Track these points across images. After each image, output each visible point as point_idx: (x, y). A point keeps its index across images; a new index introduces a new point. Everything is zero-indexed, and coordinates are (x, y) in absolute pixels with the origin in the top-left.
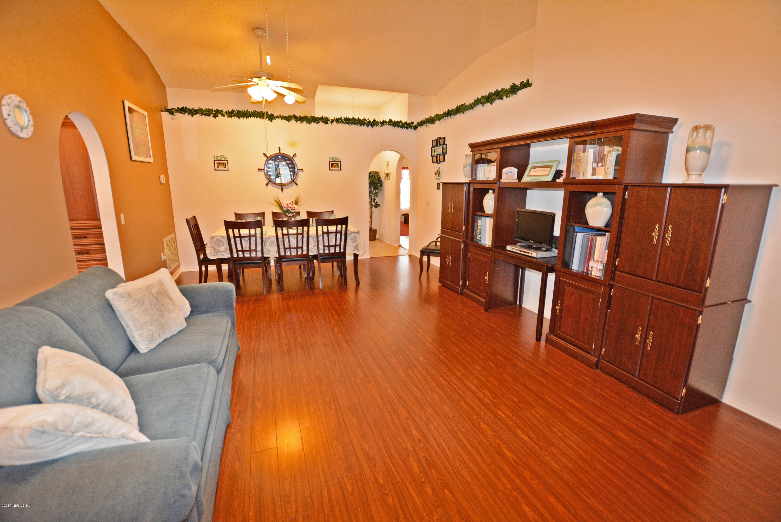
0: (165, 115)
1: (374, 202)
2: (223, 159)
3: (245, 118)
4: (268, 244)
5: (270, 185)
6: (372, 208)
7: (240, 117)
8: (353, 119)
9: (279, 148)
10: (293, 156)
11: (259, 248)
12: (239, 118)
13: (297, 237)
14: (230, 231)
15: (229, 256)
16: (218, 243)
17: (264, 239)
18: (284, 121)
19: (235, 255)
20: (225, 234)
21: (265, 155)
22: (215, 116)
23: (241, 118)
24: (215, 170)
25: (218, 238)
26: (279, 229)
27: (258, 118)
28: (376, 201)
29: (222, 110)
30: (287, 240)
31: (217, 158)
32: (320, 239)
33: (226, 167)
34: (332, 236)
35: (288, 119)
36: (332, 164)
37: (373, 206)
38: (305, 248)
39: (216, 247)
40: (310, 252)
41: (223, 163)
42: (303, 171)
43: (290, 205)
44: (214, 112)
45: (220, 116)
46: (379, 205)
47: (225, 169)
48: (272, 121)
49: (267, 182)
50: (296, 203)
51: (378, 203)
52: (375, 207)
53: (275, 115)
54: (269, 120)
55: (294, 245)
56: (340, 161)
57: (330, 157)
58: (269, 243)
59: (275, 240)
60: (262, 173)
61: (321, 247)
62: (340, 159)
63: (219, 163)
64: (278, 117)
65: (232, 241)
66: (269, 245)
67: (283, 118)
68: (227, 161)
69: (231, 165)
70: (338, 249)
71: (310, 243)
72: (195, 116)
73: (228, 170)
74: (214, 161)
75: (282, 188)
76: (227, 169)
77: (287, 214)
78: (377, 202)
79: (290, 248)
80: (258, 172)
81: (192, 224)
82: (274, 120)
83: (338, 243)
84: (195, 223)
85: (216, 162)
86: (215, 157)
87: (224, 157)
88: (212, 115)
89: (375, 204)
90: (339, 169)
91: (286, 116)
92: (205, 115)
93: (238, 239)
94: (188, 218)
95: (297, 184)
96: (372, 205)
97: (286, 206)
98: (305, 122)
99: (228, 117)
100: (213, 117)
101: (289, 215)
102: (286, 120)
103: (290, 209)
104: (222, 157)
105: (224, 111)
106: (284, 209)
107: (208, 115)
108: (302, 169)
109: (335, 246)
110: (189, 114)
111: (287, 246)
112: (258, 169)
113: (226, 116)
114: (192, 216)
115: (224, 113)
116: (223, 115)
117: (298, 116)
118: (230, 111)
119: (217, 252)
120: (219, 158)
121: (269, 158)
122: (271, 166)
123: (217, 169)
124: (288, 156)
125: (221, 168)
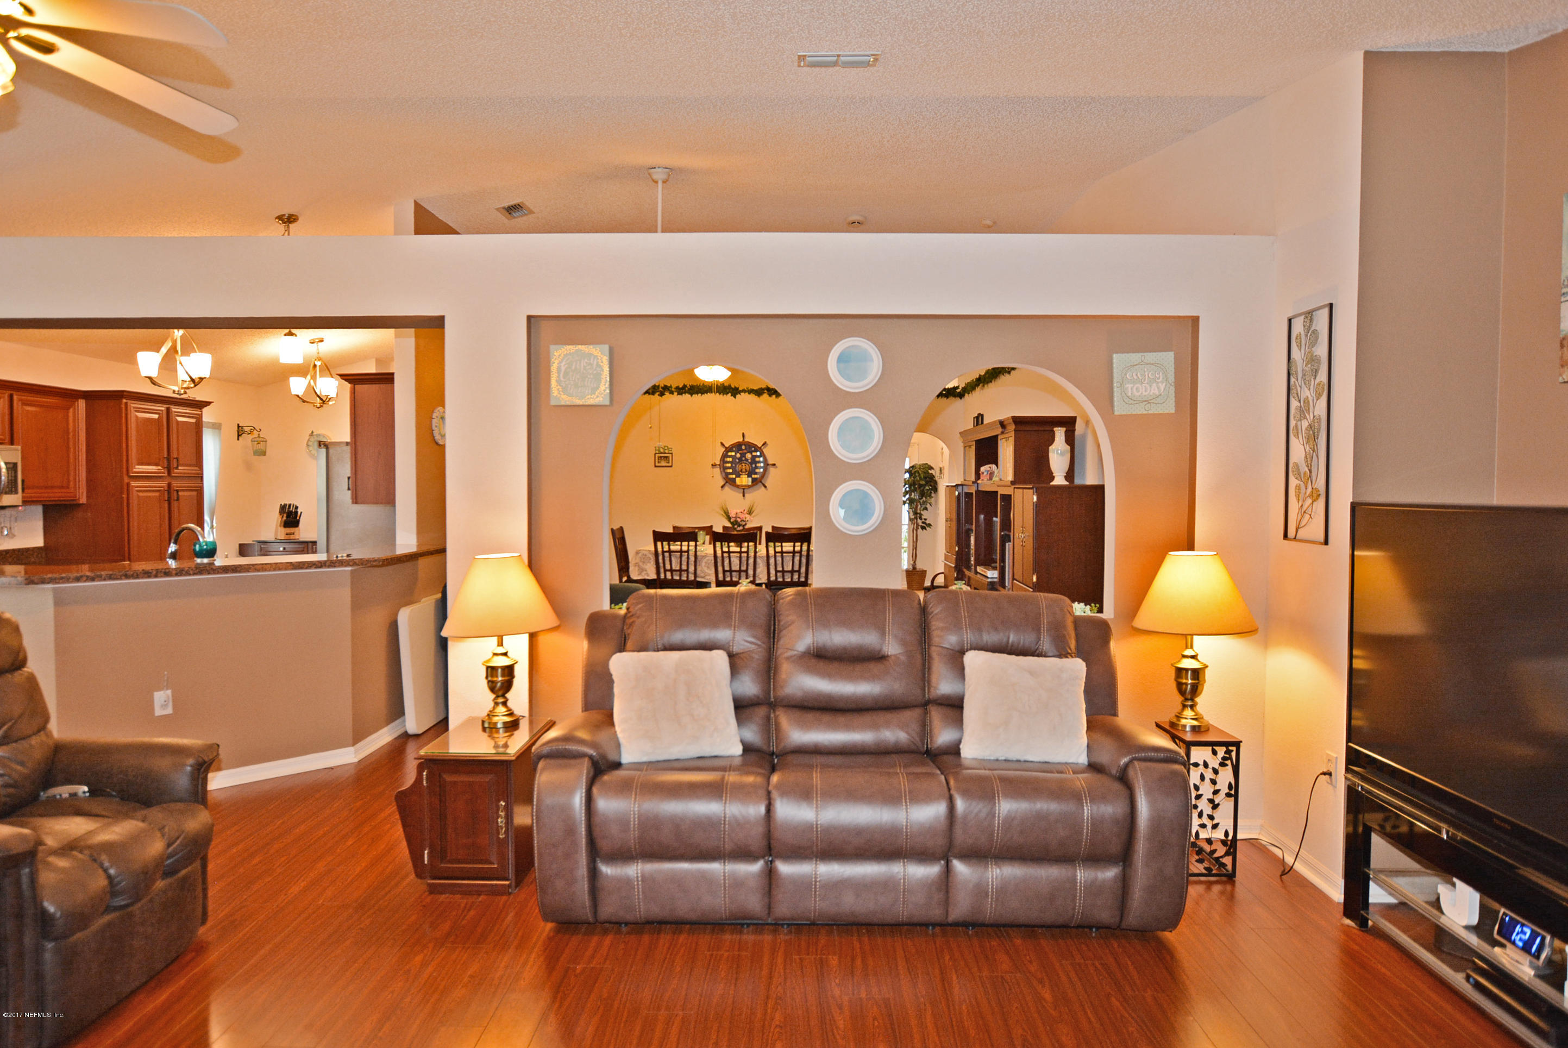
1: (921, 518)
2: (667, 451)
3: (700, 395)
4: (703, 564)
5: (727, 488)
6: (916, 531)
9: (743, 434)
10: (763, 445)
11: (692, 569)
12: (692, 395)
13: (740, 557)
14: (659, 544)
15: (655, 577)
16: (644, 559)
17: (699, 558)
18: (753, 396)
19: (662, 576)
20: (653, 549)
21: (722, 444)
22: (662, 394)
23: (694, 395)
24: (656, 466)
25: (645, 552)
26: (718, 544)
27: (716, 394)
28: (923, 517)
29: (671, 387)
30: (728, 560)
31: (659, 450)
32: (772, 561)
33: (669, 463)
34: (788, 558)
35: (759, 393)
37: (919, 527)
39: (641, 564)
40: (757, 578)
41: (666, 457)
42: (777, 467)
43: (740, 515)
44: (661, 389)
45: (667, 394)
46: (929, 525)
47: (668, 465)
48: (735, 397)
49: (723, 483)
50: (750, 513)
51: (927, 522)
52: (923, 528)
53: (740, 389)
54: (732, 396)
55: (735, 567)
58: (706, 563)
59: (713, 558)
60: (717, 470)
61: (773, 572)
63: (661, 457)
64: (744, 391)
65: (660, 558)
66: (705, 566)
67: (751, 391)
68: (672, 454)
69: (676, 459)
70: (796, 577)
71: (757, 566)
73: (671, 466)
74: (655, 454)
75: (744, 492)
76: (670, 464)
77: (736, 526)
78: (925, 519)
79: (731, 571)
80: (714, 468)
81: (618, 536)
82: (738, 396)
83: (796, 568)
84: (621, 536)
85: (657, 455)
86: (657, 448)
87: (668, 449)
88: (658, 393)
89: (923, 523)
91: (755, 388)
93: (667, 555)
94: (615, 528)
95: (765, 487)
96: (918, 525)
97: (734, 516)
99: (678, 394)
100: (659, 395)
101: (738, 529)
102: (756, 395)
103: (739, 520)
104: (666, 448)
105: (674, 386)
106: (732, 520)
108: (774, 465)
109: (792, 572)
111: (727, 568)
112: (712, 465)
113: (676, 394)
114: (619, 527)
115: (673, 389)
116: (672, 393)
118: (680, 386)
119: (642, 570)
120: (662, 450)
121: (728, 449)
122: (731, 459)
123: (657, 464)
124: (755, 446)
125: (663, 463)
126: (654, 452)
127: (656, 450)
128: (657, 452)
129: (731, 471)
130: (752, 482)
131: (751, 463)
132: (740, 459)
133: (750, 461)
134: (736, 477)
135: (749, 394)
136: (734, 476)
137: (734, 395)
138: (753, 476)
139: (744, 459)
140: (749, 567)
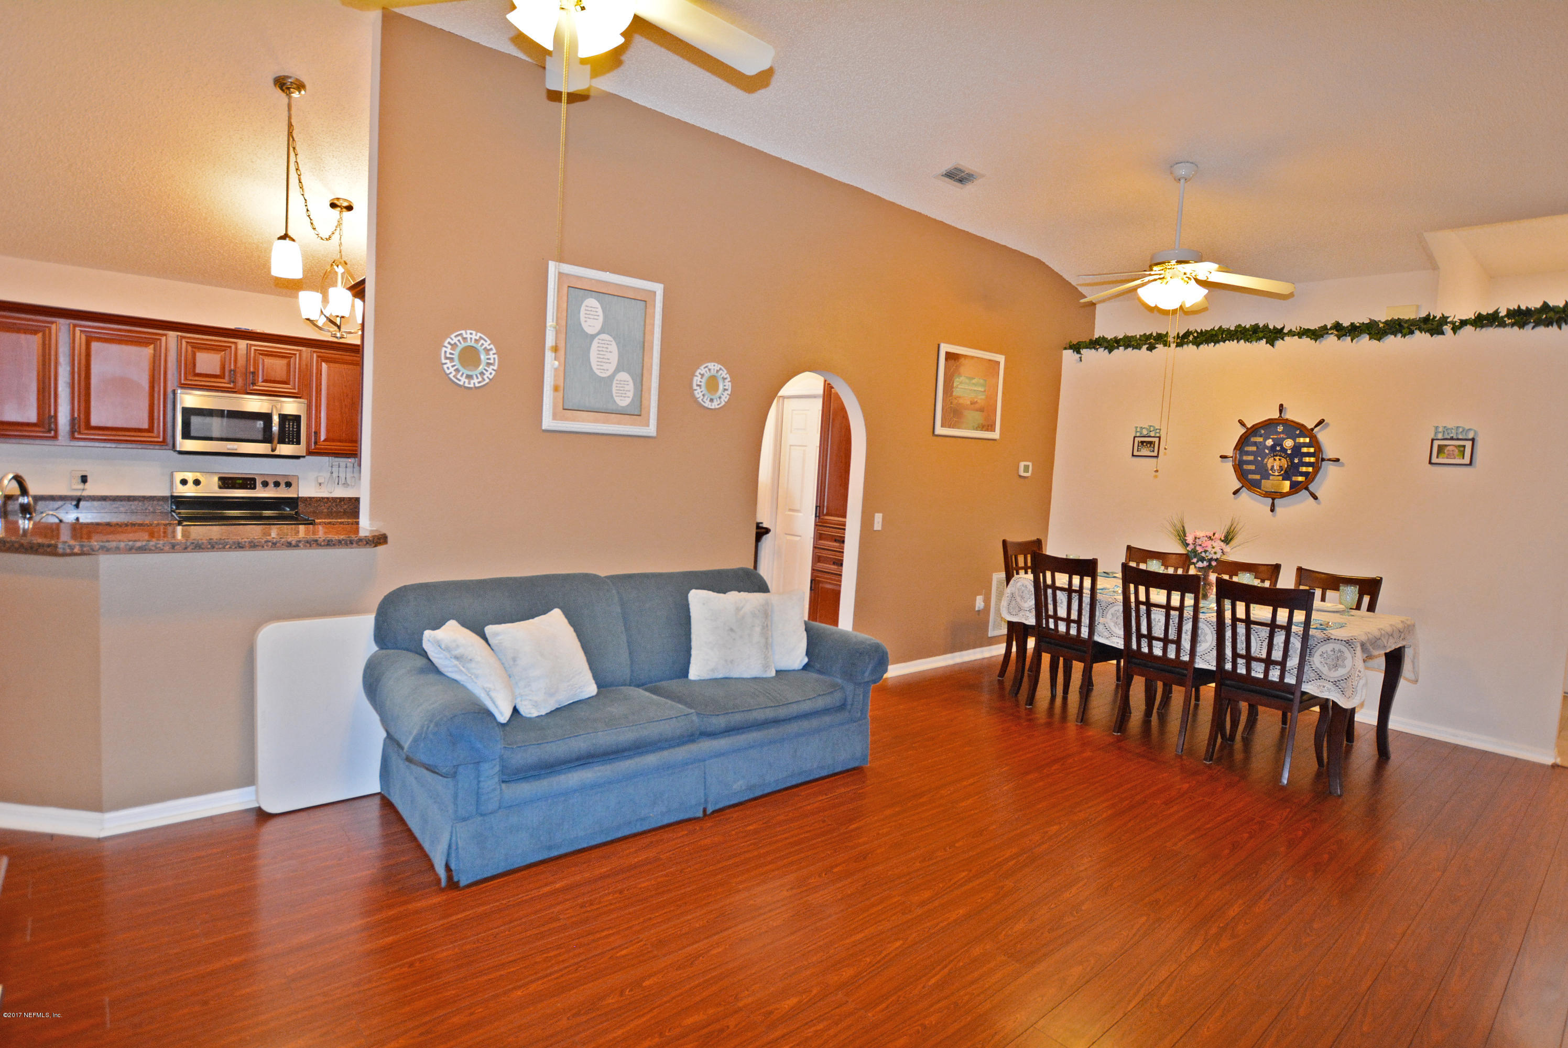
0: (1068, 355)
2: (1152, 434)
5: (1243, 495)
7: (1201, 343)
8: (1546, 307)
9: (1281, 406)
10: (1317, 426)
18: (1306, 341)
21: (1242, 422)
23: (1202, 346)
24: (1133, 456)
27: (1242, 341)
29: (1167, 333)
30: (1146, 616)
31: (1140, 432)
33: (1153, 451)
35: (1316, 334)
36: (1439, 446)
38: (1186, 644)
40: (1198, 659)
41: (1151, 443)
42: (1339, 465)
44: (1150, 340)
45: (1160, 345)
47: (1152, 454)
48: (1273, 345)
49: (1236, 488)
53: (1285, 330)
54: (1267, 343)
55: (1158, 631)
56: (1473, 440)
57: (1437, 428)
60: (1228, 466)
62: (1476, 433)
63: (1142, 442)
64: (1291, 333)
67: (1304, 333)
68: (1159, 438)
69: (1165, 446)
72: (1116, 351)
73: (1157, 457)
74: (1135, 437)
75: (1273, 505)
76: (1155, 454)
77: (1195, 560)
79: (1150, 637)
80: (1222, 462)
82: (1279, 343)
85: (1137, 439)
86: (1138, 430)
87: (1155, 430)
88: (1145, 346)
90: (1467, 460)
91: (1314, 328)
92: (1134, 348)
95: (1315, 498)
98: (1368, 337)
99: (1176, 347)
100: (1148, 349)
102: (1311, 339)
104: (1152, 429)
107: (1138, 347)
108: (1338, 460)
109: (1267, 662)
110: (1106, 348)
111: (1144, 631)
112: (1220, 457)
113: (1173, 345)
115: (1169, 339)
116: (1166, 344)
117: (1346, 324)
118: (1182, 334)
120: (1145, 432)
121: (1253, 431)
122: (1254, 449)
123: (1135, 453)
124: (1301, 427)
125: (1145, 452)
126: (1134, 435)
127: (1137, 432)
128: (1138, 434)
129: (1252, 467)
130: (1291, 488)
131: (1291, 457)
132: (1273, 448)
133: (1289, 452)
134: (1263, 478)
135: (1300, 338)
136: (1258, 477)
137: (1271, 342)
138: (1294, 479)
139: (1278, 448)
140: (1184, 635)
